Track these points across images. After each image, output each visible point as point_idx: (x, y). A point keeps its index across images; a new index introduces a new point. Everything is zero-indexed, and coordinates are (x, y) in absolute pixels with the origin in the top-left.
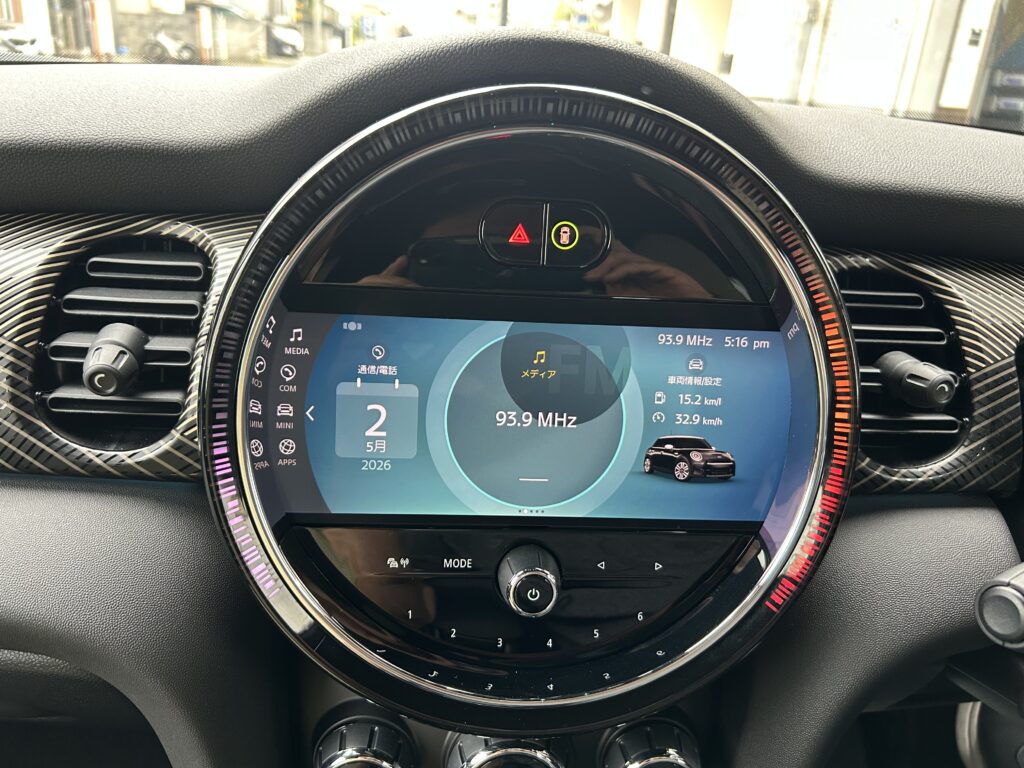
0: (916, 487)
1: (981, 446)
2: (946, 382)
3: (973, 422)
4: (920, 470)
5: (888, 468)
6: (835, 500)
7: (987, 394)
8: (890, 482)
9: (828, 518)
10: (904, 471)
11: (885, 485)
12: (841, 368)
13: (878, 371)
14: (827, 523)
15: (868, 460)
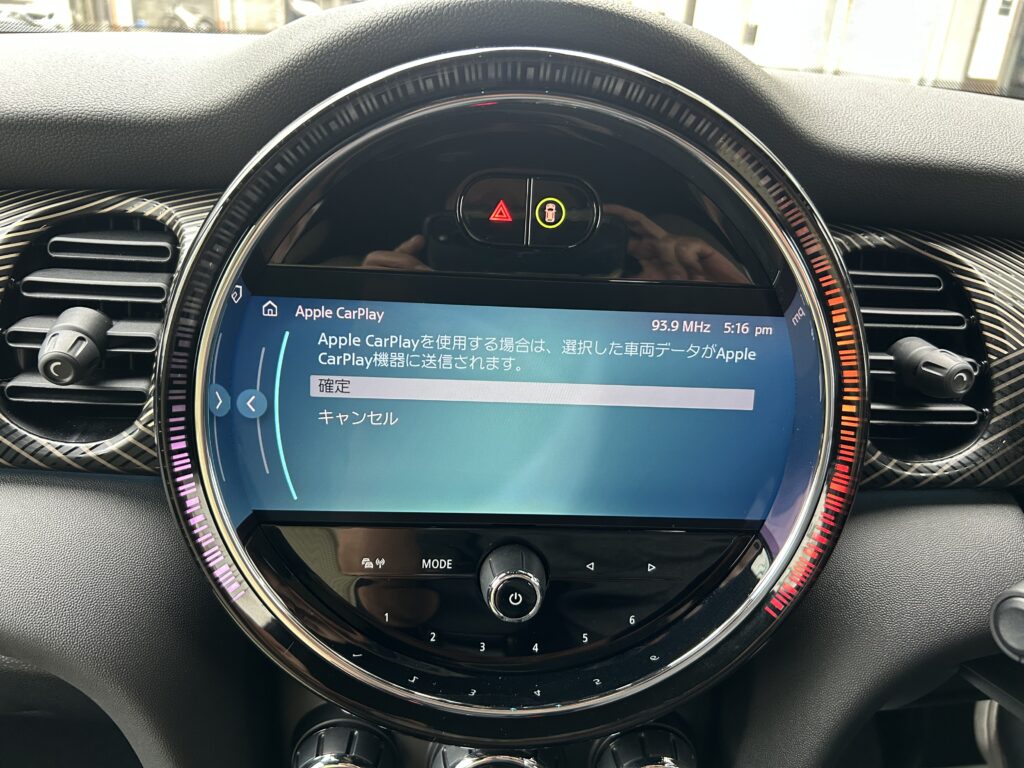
0: (931, 482)
1: (1002, 438)
2: (965, 371)
3: (993, 413)
4: (935, 464)
5: (901, 463)
6: (841, 499)
7: (1007, 384)
8: (902, 478)
9: (833, 518)
10: (917, 465)
11: (897, 480)
12: (849, 357)
13: (892, 358)
14: (832, 524)
15: (879, 453)
